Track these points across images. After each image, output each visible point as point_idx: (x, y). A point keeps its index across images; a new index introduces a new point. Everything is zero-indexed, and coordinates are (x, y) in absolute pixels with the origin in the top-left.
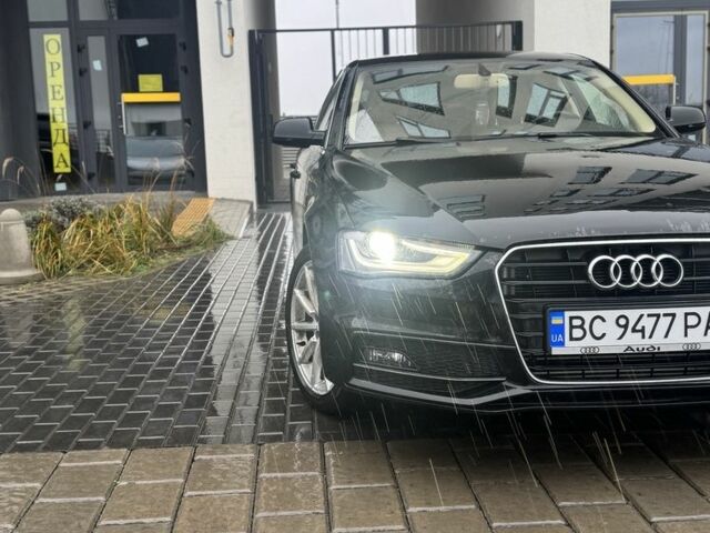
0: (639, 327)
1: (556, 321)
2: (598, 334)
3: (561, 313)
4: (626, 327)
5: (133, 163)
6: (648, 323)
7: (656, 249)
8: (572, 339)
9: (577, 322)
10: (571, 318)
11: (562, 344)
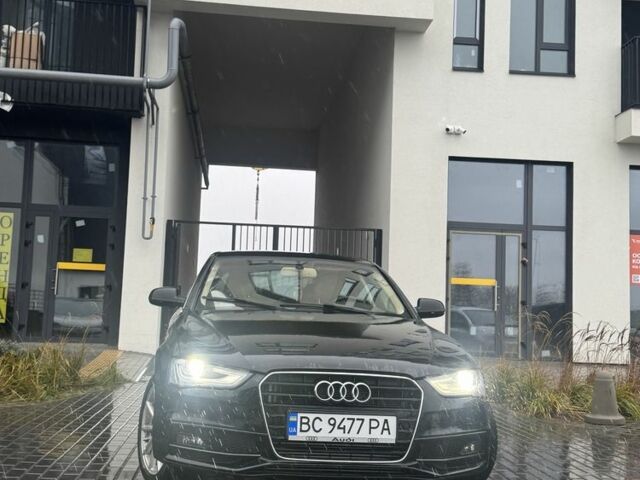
0: (342, 426)
1: (292, 419)
2: (317, 429)
3: (295, 414)
4: (334, 425)
5: (57, 319)
6: (347, 424)
7: (356, 379)
8: (301, 431)
9: (305, 421)
10: (302, 418)
11: (295, 434)
